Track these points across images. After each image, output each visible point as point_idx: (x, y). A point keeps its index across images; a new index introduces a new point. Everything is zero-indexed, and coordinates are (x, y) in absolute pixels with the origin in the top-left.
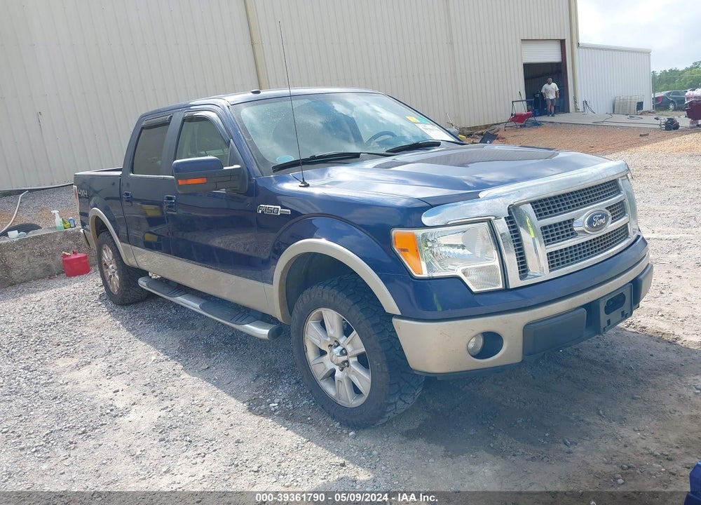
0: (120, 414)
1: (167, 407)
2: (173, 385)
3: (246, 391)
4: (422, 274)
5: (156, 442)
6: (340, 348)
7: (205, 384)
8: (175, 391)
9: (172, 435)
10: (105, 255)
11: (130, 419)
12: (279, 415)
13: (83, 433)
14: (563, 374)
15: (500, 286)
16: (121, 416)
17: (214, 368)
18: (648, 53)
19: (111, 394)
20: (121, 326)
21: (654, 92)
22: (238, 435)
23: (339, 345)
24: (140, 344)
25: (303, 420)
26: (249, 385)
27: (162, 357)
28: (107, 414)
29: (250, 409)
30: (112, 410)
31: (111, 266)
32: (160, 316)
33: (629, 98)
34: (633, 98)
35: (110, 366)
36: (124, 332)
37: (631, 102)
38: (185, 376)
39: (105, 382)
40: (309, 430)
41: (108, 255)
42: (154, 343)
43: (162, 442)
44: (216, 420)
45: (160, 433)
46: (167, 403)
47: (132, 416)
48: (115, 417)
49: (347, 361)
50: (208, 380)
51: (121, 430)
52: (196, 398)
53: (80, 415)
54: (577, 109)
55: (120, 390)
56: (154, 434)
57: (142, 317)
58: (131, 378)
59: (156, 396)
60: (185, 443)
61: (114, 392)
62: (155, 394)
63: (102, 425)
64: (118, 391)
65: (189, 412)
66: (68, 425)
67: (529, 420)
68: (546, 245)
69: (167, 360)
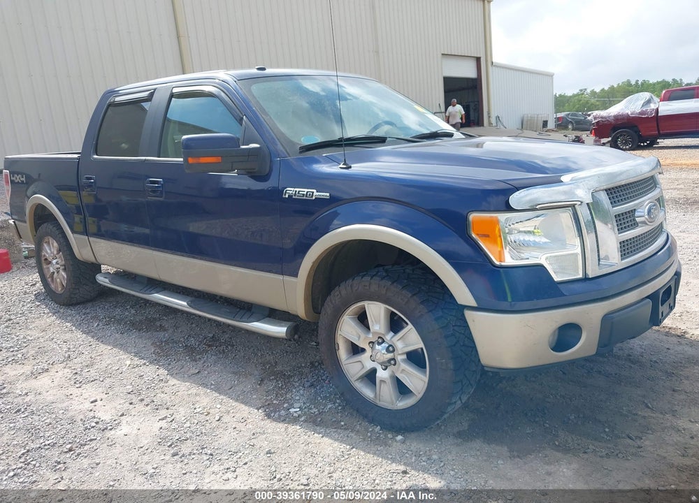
0: (110, 428)
1: (166, 417)
2: (163, 392)
3: (255, 397)
4: (504, 261)
5: (167, 458)
6: (385, 345)
7: (202, 390)
8: (168, 398)
9: (185, 448)
10: (47, 248)
11: (124, 431)
12: (305, 421)
13: (70, 450)
14: (592, 369)
15: (580, 276)
16: (111, 429)
17: (206, 372)
18: (551, 76)
19: (88, 405)
20: (74, 328)
21: (556, 113)
22: (266, 446)
23: (383, 341)
24: (104, 348)
25: (335, 425)
26: (255, 390)
27: (137, 361)
28: (93, 427)
29: (268, 416)
30: (97, 423)
31: (54, 261)
32: (118, 317)
33: (536, 116)
34: (540, 116)
35: (76, 373)
36: (79, 335)
37: (537, 120)
38: (173, 381)
39: (74, 390)
40: (348, 436)
41: (51, 249)
42: (123, 347)
43: (176, 457)
44: (232, 430)
45: (169, 446)
46: (163, 413)
47: (124, 429)
48: (103, 430)
49: (394, 359)
50: (205, 385)
51: (117, 445)
52: (197, 406)
53: (58, 430)
54: (490, 124)
55: (99, 400)
56: (162, 448)
57: (95, 318)
58: (108, 386)
59: (147, 405)
60: (205, 457)
61: (92, 402)
62: (145, 402)
63: (91, 440)
64: (96, 401)
65: (196, 422)
66: (47, 443)
67: (581, 416)
68: (619, 233)
69: (145, 364)
